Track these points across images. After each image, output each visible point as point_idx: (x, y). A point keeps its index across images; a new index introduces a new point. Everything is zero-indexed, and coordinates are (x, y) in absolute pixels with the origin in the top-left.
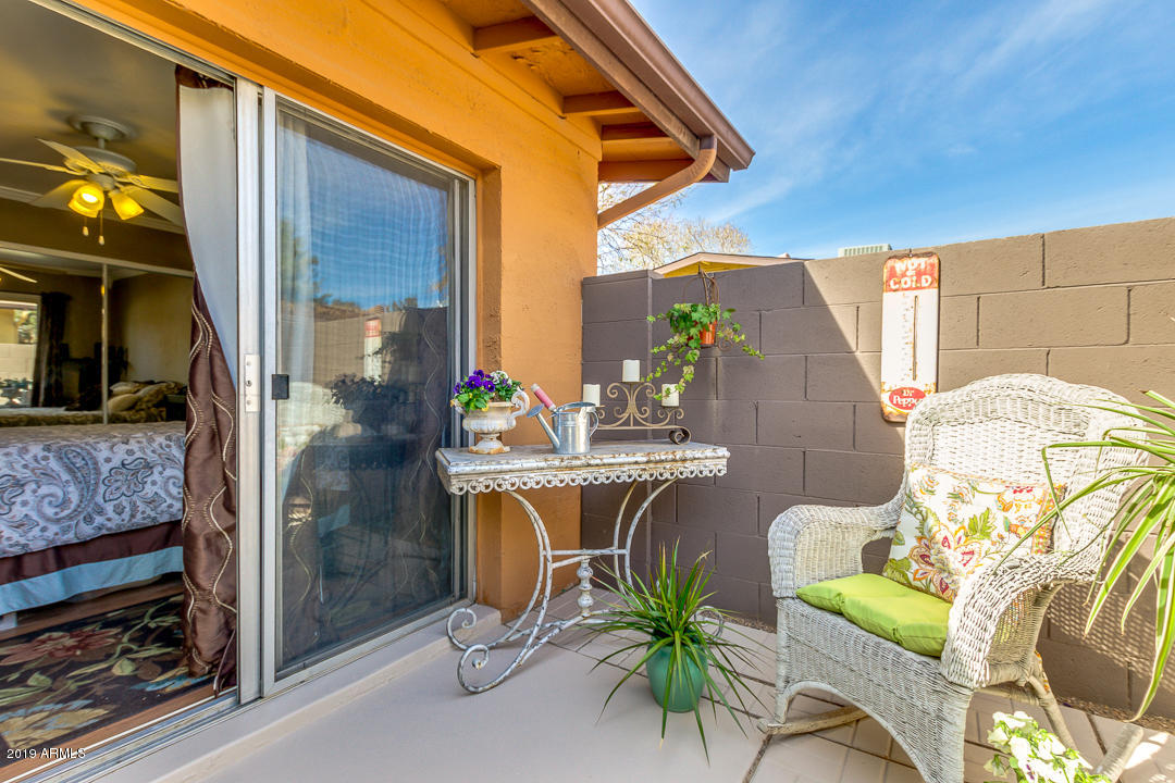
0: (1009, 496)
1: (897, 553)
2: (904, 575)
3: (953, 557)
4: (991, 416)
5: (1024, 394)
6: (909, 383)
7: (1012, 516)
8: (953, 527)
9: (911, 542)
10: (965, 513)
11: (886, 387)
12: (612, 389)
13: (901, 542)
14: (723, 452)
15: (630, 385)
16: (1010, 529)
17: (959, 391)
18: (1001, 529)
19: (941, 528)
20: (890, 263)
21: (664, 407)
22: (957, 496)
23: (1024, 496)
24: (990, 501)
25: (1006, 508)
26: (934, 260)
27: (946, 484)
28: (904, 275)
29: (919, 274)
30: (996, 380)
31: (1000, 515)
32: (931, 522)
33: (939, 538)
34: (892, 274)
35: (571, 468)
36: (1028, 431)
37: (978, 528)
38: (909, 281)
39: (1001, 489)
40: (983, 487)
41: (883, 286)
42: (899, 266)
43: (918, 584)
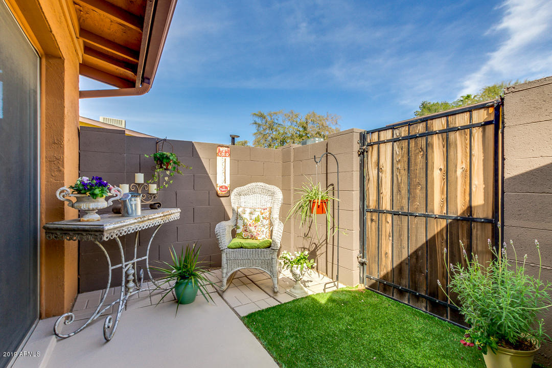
0: (263, 211)
1: (239, 231)
2: (242, 236)
3: (252, 229)
4: (254, 193)
5: (261, 187)
6: (224, 184)
7: (264, 215)
8: (251, 221)
9: (242, 227)
10: (254, 217)
11: (218, 185)
12: (133, 186)
13: (239, 228)
14: (179, 210)
15: (139, 184)
16: (264, 218)
17: (245, 187)
18: (262, 219)
19: (249, 222)
20: (219, 147)
21: (150, 194)
22: (251, 213)
23: (266, 211)
24: (259, 213)
25: (262, 214)
26: (229, 149)
27: (248, 211)
28: (222, 152)
29: (226, 152)
30: (254, 184)
31: (261, 216)
32: (246, 221)
33: (248, 224)
34: (219, 151)
35: (143, 222)
36: (262, 196)
37: (257, 220)
38: (223, 154)
39: (261, 210)
40: (256, 210)
41: (217, 154)
42: (221, 149)
43: (246, 237)
